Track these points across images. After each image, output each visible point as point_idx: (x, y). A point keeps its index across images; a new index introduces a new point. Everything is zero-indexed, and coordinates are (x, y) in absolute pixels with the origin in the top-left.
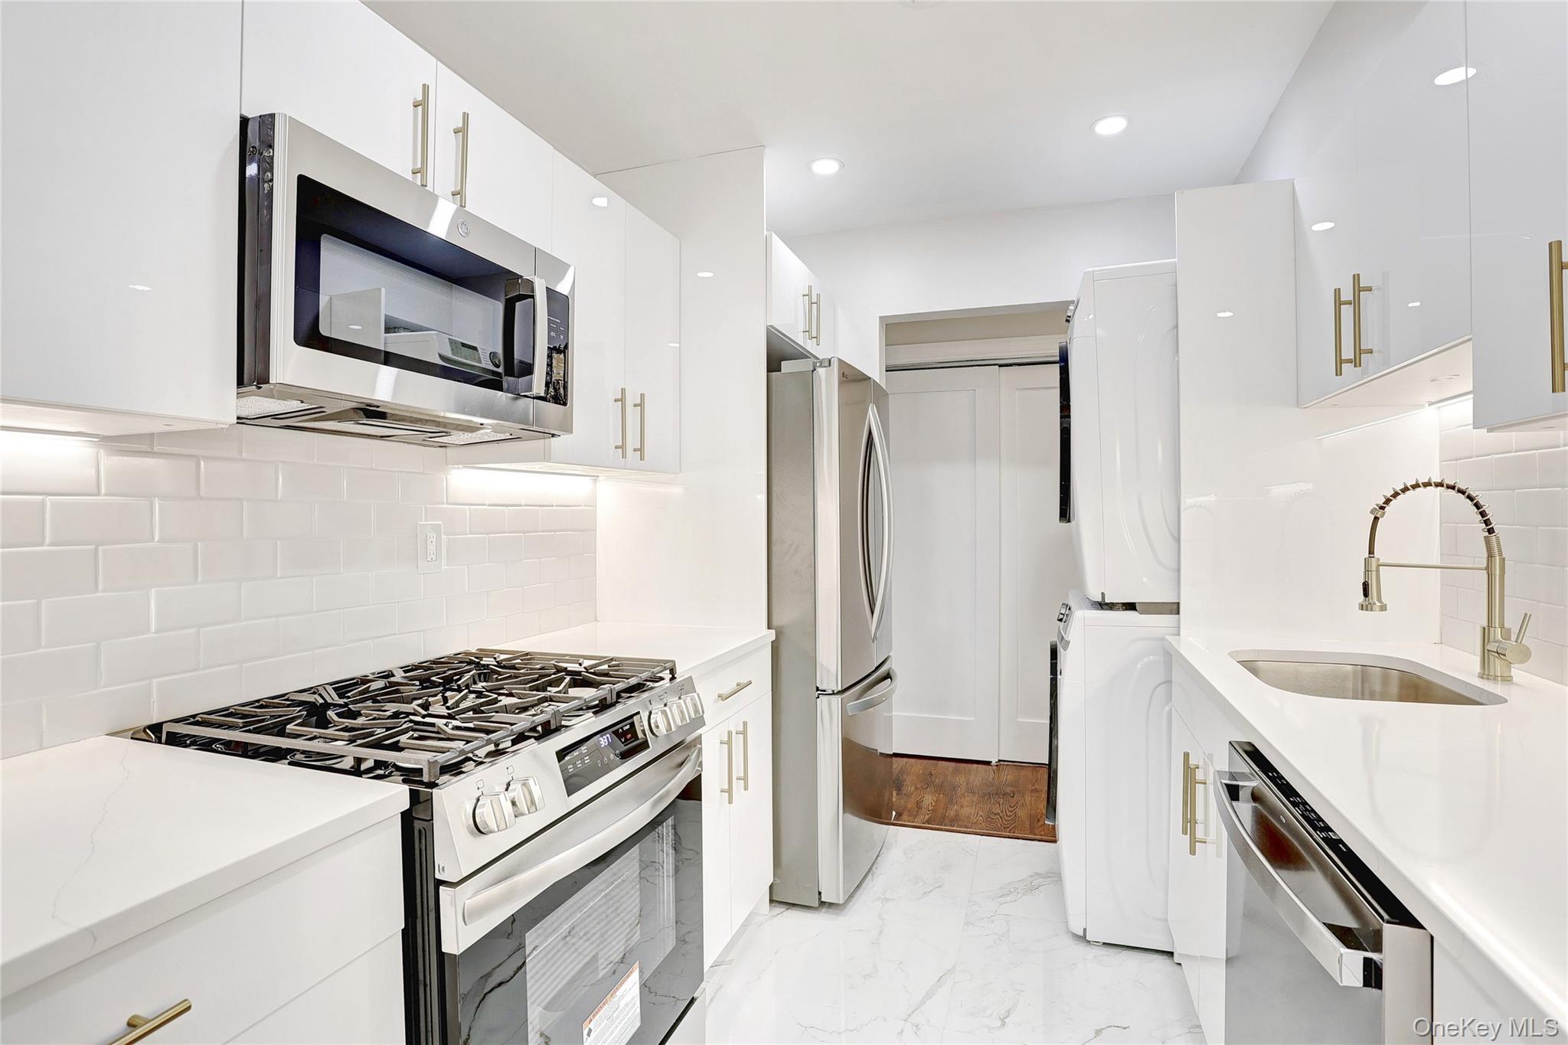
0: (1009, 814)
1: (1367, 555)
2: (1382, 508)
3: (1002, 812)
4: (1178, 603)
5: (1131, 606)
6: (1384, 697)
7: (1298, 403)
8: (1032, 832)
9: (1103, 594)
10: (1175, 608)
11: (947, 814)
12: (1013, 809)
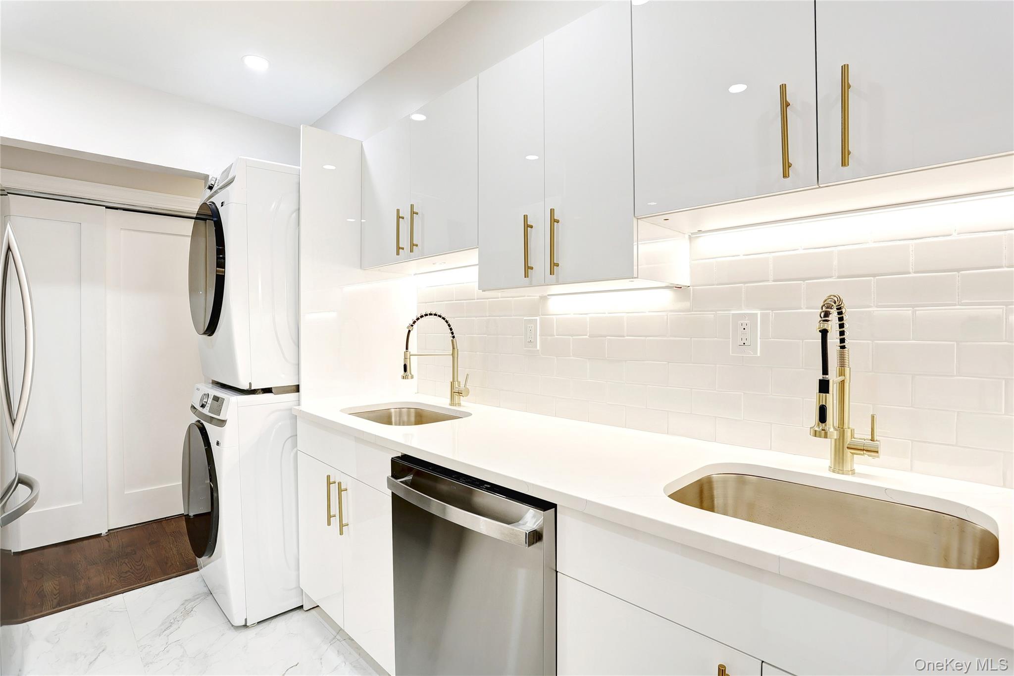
0: (139, 567)
1: (405, 350)
2: (412, 326)
3: (131, 568)
4: (298, 385)
5: (268, 391)
6: (409, 423)
7: (361, 267)
8: (165, 574)
9: (250, 384)
10: (297, 389)
11: (76, 591)
12: (140, 563)
